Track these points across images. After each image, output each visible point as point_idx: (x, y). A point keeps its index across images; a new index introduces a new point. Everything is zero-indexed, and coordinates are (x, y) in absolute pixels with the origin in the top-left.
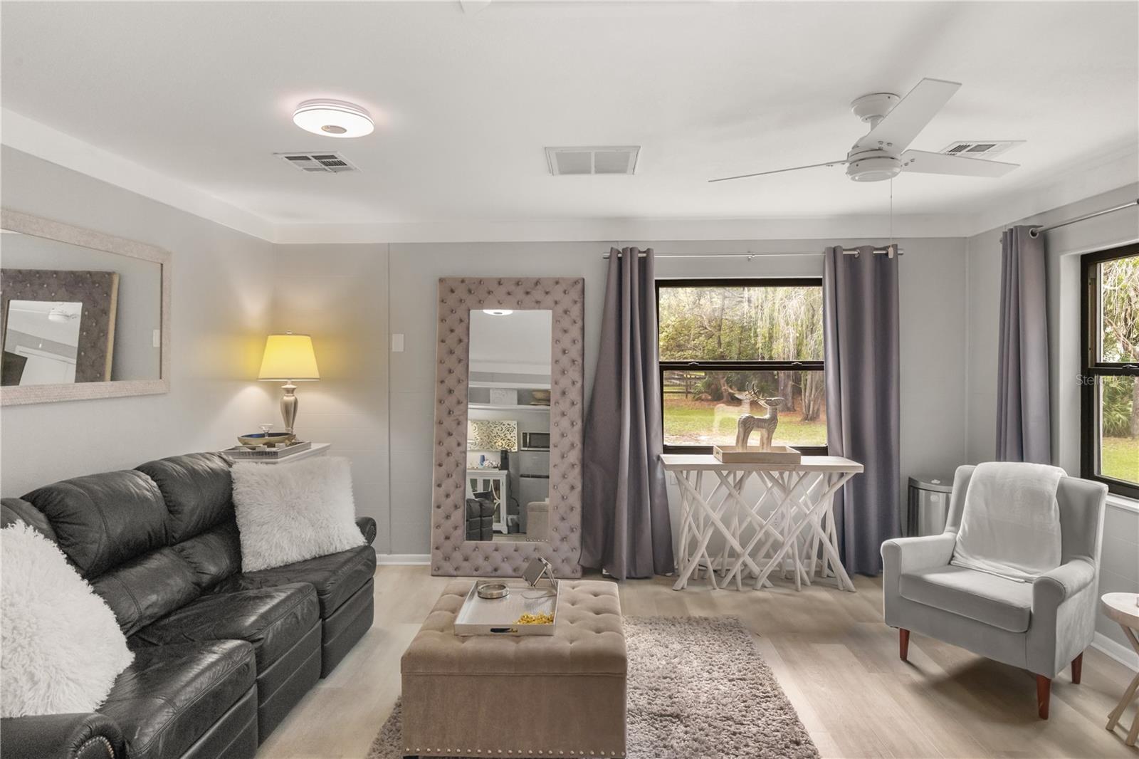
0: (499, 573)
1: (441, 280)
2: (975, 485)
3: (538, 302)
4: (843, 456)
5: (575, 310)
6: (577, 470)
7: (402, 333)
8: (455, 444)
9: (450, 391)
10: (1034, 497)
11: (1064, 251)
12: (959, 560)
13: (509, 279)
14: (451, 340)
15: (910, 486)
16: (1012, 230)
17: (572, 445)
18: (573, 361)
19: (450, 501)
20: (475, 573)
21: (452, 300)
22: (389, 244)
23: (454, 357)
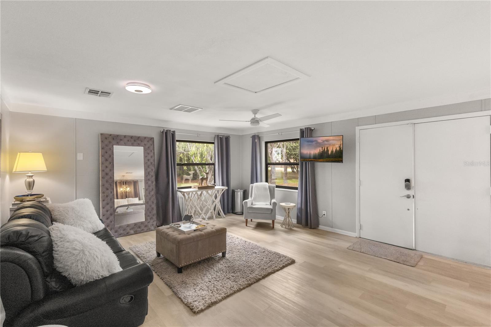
0: (129, 234)
1: (102, 134)
2: (254, 188)
3: (139, 144)
4: (220, 186)
5: (152, 147)
6: (154, 197)
7: (82, 153)
8: (110, 193)
9: (107, 174)
10: (265, 189)
11: (263, 141)
12: (254, 203)
13: (129, 136)
14: (107, 156)
15: (233, 192)
16: (254, 135)
17: (153, 190)
18: (152, 163)
19: (109, 213)
20: (120, 236)
21: (106, 142)
22: (76, 118)
23: (108, 162)
